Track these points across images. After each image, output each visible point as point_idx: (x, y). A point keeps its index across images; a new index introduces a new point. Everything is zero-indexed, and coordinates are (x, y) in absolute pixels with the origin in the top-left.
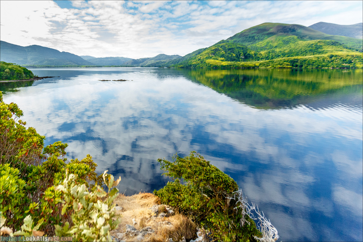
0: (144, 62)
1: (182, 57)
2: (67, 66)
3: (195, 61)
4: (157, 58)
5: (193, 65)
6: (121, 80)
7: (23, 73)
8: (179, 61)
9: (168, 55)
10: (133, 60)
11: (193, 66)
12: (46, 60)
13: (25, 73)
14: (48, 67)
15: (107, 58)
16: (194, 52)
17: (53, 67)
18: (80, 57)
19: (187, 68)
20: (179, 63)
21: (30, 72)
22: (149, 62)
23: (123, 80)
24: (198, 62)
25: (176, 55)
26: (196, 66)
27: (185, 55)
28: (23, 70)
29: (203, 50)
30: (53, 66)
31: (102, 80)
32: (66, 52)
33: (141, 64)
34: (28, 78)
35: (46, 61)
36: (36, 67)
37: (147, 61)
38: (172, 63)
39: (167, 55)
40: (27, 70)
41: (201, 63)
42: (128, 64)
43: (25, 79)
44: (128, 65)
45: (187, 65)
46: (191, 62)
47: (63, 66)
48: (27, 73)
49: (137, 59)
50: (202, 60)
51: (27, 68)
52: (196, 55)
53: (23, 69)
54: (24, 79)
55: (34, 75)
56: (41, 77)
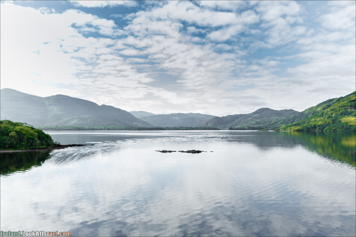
0: (234, 121)
1: (300, 113)
2: (108, 127)
3: (323, 120)
4: (256, 115)
5: (319, 126)
6: (194, 152)
7: (37, 139)
8: (294, 119)
9: (275, 109)
10: (217, 118)
11: (319, 129)
12: (76, 118)
13: (39, 138)
14: (79, 129)
15: (173, 115)
16: (319, 105)
17: (87, 130)
18: (129, 114)
19: (309, 131)
20: (294, 123)
21: (48, 137)
22: (243, 121)
23: (197, 150)
24: (328, 121)
25: (288, 109)
26: (324, 128)
27: (304, 110)
28: (37, 134)
29: (334, 101)
30: (87, 127)
31: (161, 150)
32: (107, 105)
33: (229, 125)
34: (44, 146)
35: (76, 120)
36: (59, 129)
37: (239, 120)
38: (283, 123)
39: (273, 110)
40: (43, 133)
41: (333, 123)
42: (207, 124)
43: (39, 149)
44: (207, 127)
45: (308, 126)
46: (316, 121)
47: (101, 127)
48: (43, 138)
49: (223, 117)
50: (334, 118)
51: (43, 131)
52: (324, 109)
53: (38, 132)
54: (37, 147)
55: (54, 141)
56: (64, 145)
